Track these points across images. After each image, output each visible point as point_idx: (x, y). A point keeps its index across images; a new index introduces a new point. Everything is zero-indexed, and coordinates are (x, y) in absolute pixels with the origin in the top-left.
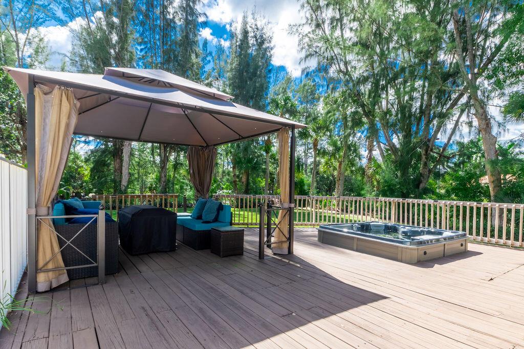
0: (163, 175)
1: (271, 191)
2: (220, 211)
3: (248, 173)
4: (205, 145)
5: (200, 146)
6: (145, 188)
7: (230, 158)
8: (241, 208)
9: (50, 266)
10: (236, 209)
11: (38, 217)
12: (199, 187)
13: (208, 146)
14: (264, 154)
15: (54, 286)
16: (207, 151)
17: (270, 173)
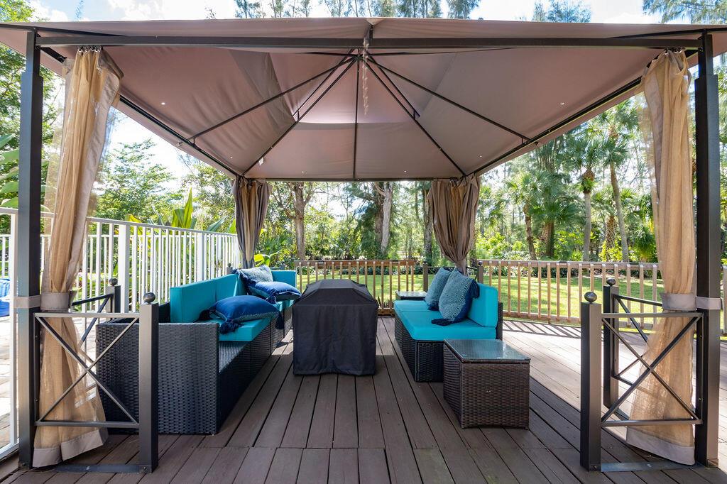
0: (428, 234)
1: (594, 252)
2: (474, 300)
3: (553, 224)
4: (461, 175)
5: (451, 178)
6: (414, 249)
7: (522, 205)
8: (543, 277)
9: (60, 414)
10: (533, 279)
11: (38, 315)
12: (449, 248)
13: (465, 176)
14: (582, 195)
15: (66, 456)
16: (462, 185)
17: (593, 225)
